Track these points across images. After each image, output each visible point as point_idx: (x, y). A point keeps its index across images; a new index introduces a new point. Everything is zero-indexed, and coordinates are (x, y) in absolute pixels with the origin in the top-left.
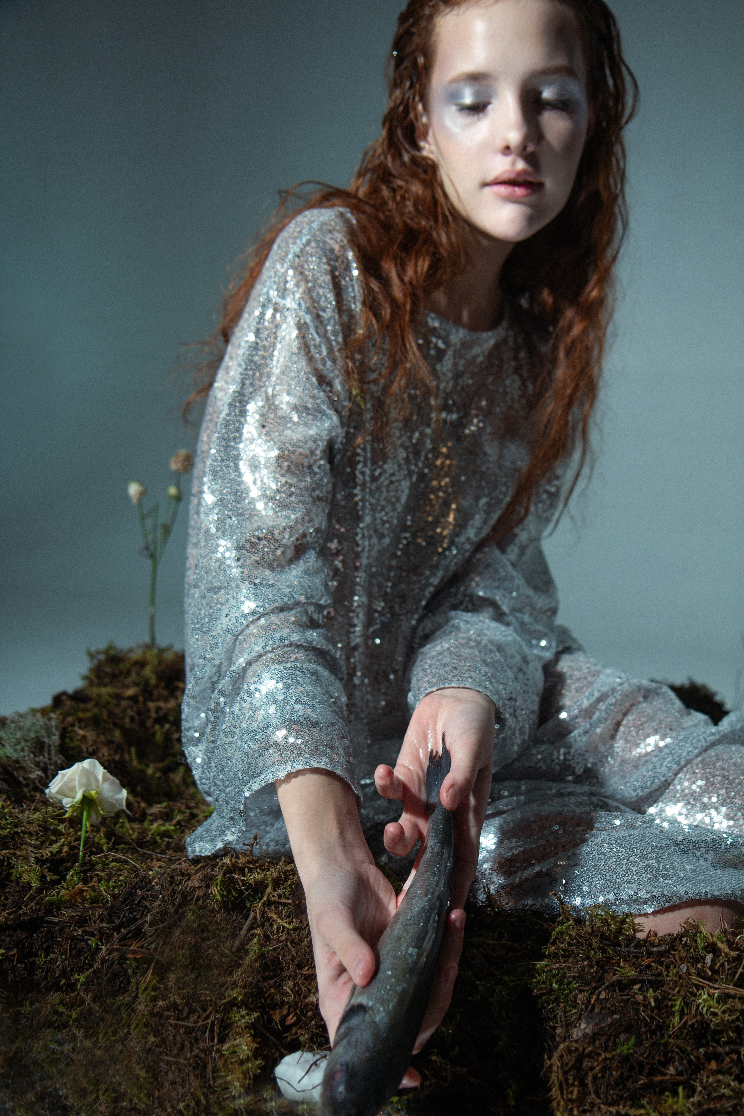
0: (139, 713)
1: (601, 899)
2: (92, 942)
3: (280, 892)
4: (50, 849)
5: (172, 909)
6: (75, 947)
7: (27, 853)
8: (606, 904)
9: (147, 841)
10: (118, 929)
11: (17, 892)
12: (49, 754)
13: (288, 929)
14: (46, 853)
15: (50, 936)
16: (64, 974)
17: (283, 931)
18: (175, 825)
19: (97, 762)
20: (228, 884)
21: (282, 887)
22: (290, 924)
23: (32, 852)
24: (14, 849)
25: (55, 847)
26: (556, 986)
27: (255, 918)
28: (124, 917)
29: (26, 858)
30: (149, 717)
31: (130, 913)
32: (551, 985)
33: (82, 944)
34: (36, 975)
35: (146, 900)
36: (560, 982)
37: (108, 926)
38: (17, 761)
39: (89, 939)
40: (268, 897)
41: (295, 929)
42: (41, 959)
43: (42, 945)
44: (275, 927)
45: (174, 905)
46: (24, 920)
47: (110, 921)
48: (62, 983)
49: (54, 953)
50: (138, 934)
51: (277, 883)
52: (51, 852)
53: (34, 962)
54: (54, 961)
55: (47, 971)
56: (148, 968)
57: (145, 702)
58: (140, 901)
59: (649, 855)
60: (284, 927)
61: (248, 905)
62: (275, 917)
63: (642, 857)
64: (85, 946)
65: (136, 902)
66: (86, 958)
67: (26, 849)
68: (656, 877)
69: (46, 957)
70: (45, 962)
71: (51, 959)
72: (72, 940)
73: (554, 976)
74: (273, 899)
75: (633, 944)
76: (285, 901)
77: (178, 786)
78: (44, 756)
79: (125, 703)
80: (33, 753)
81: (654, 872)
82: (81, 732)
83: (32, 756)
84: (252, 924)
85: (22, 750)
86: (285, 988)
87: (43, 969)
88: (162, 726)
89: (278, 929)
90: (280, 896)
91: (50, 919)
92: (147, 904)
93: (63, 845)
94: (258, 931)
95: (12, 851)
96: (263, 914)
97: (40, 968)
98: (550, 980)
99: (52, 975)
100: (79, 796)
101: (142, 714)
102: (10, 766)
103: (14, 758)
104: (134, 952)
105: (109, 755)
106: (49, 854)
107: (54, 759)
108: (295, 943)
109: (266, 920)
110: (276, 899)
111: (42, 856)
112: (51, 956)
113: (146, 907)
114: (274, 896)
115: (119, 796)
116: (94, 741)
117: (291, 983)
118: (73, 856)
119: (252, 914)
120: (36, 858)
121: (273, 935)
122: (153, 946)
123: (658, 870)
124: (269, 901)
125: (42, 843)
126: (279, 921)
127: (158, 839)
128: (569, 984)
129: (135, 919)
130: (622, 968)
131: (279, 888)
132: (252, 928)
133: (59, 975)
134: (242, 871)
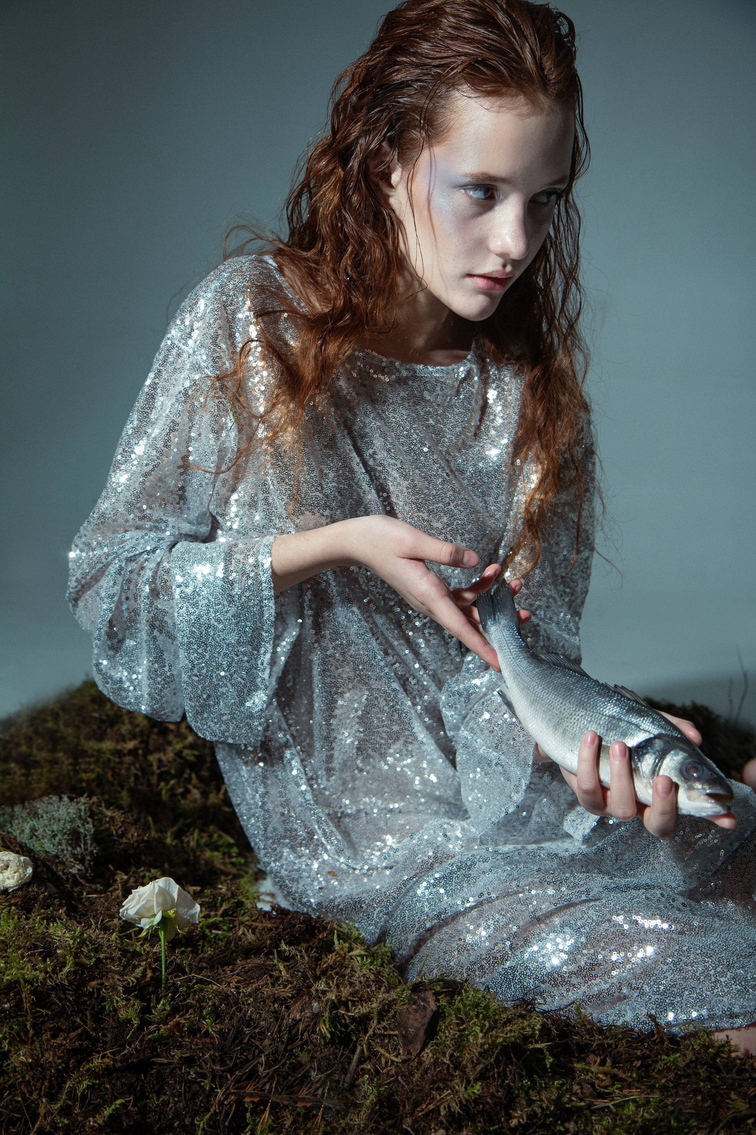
0: (143, 770)
1: (694, 1014)
2: (207, 1084)
3: (384, 1024)
4: (134, 975)
5: (282, 1048)
6: (189, 1091)
7: (115, 982)
8: (700, 1019)
9: (196, 935)
10: (232, 1072)
11: (115, 1028)
12: (86, 844)
13: (397, 1062)
14: (131, 979)
15: (160, 1078)
16: (177, 1115)
17: (392, 1064)
18: (222, 916)
19: (171, 880)
20: (335, 1020)
21: (385, 1019)
22: (397, 1057)
23: (119, 980)
24: (101, 979)
25: (139, 971)
26: (675, 1124)
27: (362, 1051)
28: (237, 1058)
29: (114, 988)
30: (153, 773)
31: (242, 1054)
32: (670, 1122)
33: (196, 1087)
34: (150, 1118)
35: (254, 1038)
36: (677, 1119)
37: (222, 1068)
38: (57, 856)
39: (201, 1082)
40: (374, 1031)
41: (404, 1062)
42: (154, 1102)
43: (153, 1088)
44: (383, 1061)
45: (283, 1042)
46: (132, 1062)
47: (223, 1063)
48: (176, 1124)
49: (165, 1094)
50: (253, 1074)
51: (382, 1015)
52: (135, 978)
53: (146, 1104)
54: (166, 1103)
55: (160, 1113)
56: (265, 1110)
57: (145, 755)
58: (249, 1040)
59: (736, 965)
60: (392, 1061)
61: (355, 1039)
62: (382, 1051)
63: (729, 967)
64: (198, 1089)
65: (245, 1041)
66: (201, 1102)
67: (113, 978)
68: (745, 988)
69: (158, 1100)
70: (158, 1105)
71: (163, 1101)
72: (185, 1084)
73: (672, 1112)
74: (378, 1032)
75: (734, 1070)
76: (391, 1033)
77: (194, 851)
78: (80, 847)
79: (128, 759)
80: (70, 845)
81: (743, 983)
82: (109, 813)
83: (70, 849)
84: (360, 1059)
85: (60, 844)
86: (404, 1126)
87: (156, 1111)
88: (167, 783)
89: (386, 1063)
90: (385, 1028)
91: (159, 1060)
92: (258, 1043)
93: (145, 970)
94: (368, 1066)
95: (100, 981)
96: (369, 1046)
97: (153, 1111)
98: (667, 1117)
99: (165, 1117)
100: (158, 918)
101: (145, 770)
102: (49, 861)
103: (53, 853)
104: (251, 1095)
105: (138, 836)
106: (135, 981)
107: (90, 849)
108: (405, 1076)
109: (372, 1053)
110: (382, 1031)
111: (129, 983)
112: (163, 1097)
113: (257, 1046)
114: (379, 1029)
115: (192, 912)
116: (123, 822)
117: (409, 1120)
118: (156, 980)
119: (359, 1048)
120: (124, 986)
121: (382, 1069)
122: (267, 1087)
123: (746, 980)
124: (375, 1034)
125: (125, 967)
126: (387, 1055)
127: (207, 932)
128: (687, 1121)
129: (247, 1060)
130: (733, 1100)
131: (384, 1021)
132: (361, 1062)
133: (173, 1117)
134: (345, 1004)
